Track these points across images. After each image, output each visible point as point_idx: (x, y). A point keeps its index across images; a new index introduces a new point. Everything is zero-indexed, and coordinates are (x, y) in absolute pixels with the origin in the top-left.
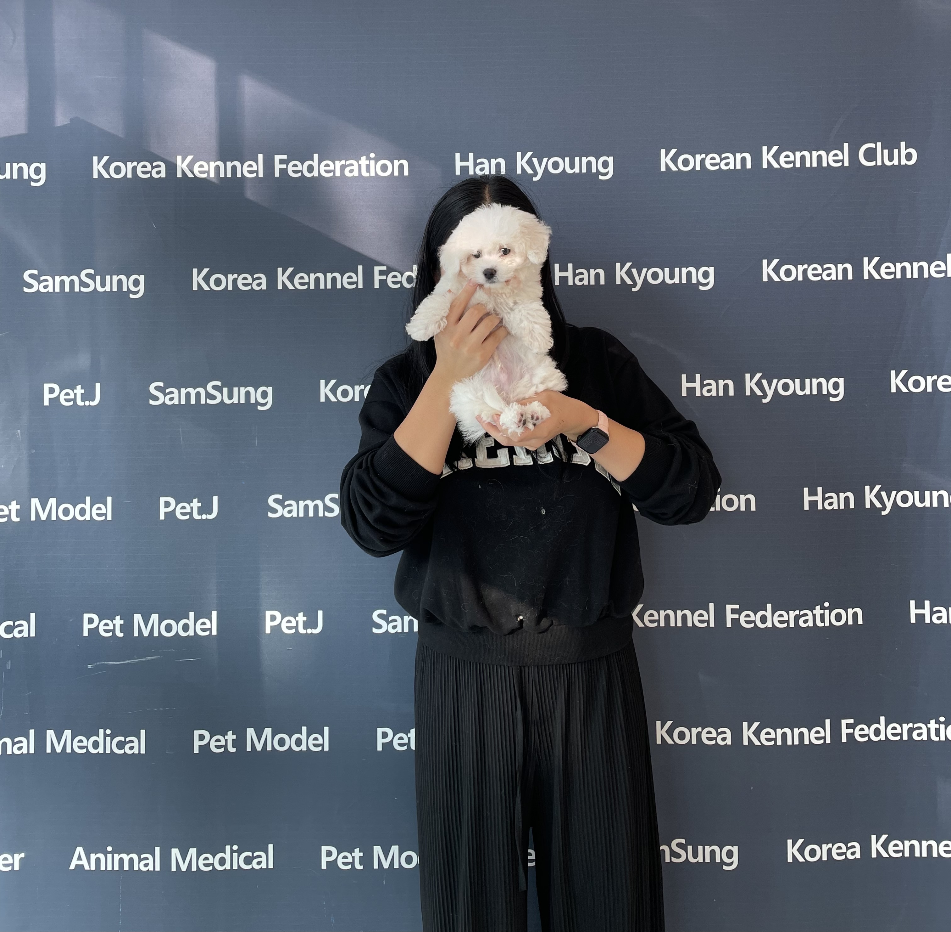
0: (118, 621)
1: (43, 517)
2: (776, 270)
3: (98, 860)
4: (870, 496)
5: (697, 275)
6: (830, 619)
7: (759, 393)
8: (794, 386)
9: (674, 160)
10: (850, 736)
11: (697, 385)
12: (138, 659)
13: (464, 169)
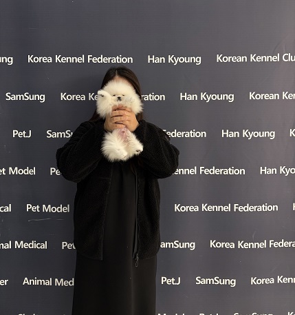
0: (38, 207)
1: (13, 173)
2: (254, 96)
3: (32, 282)
4: (282, 170)
5: (228, 97)
6: (267, 209)
7: (247, 136)
8: (259, 134)
9: (221, 58)
10: (272, 246)
11: (227, 133)
12: (44, 219)
13: (151, 61)
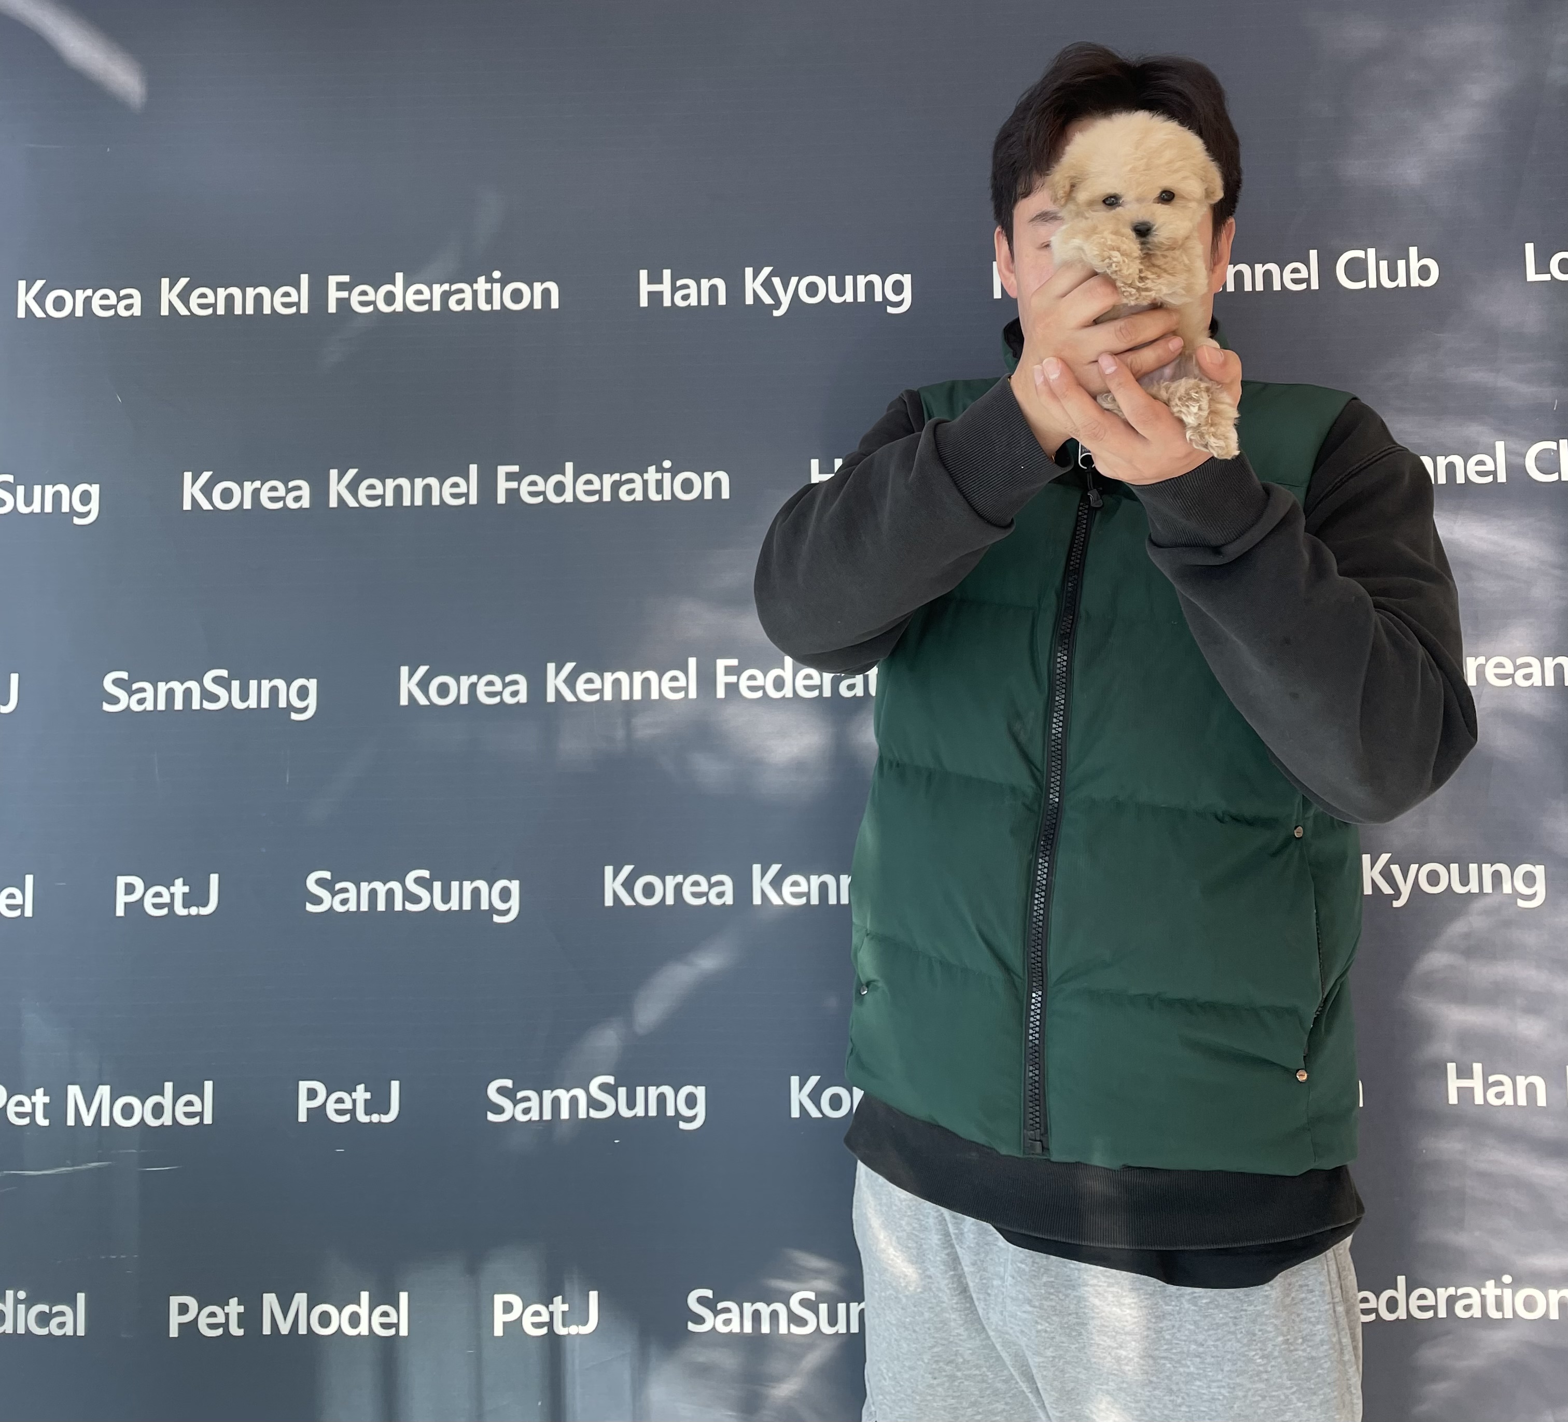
12: (73, 1166)
13: (655, 297)
